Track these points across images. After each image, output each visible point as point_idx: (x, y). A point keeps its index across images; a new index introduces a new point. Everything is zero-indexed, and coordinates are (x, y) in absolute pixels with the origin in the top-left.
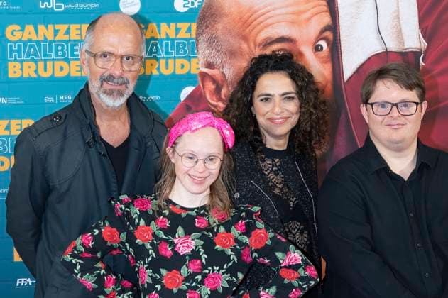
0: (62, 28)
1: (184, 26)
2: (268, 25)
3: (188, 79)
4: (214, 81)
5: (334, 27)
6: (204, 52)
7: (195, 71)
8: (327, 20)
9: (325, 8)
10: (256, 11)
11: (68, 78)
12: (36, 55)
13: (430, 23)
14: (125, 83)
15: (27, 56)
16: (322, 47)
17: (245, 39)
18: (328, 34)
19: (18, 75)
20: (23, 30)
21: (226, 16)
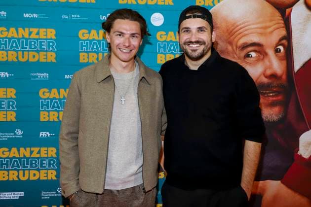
2: (245, 35)
8: (283, 32)
9: (283, 25)
10: (237, 26)
12: (97, 48)
15: (92, 49)
16: (280, 50)
20: (89, 33)
21: (218, 28)
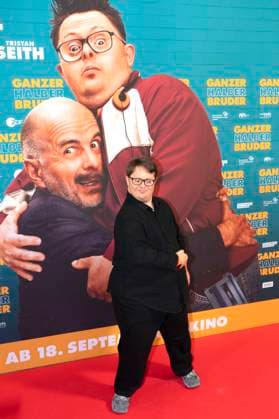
1: (13, 135)
2: (63, 134)
3: (17, 165)
4: (33, 166)
5: (101, 134)
6: (26, 150)
7: (21, 161)
9: (95, 123)
10: (56, 125)
13: (155, 130)
16: (95, 145)
17: (50, 141)
18: (98, 138)
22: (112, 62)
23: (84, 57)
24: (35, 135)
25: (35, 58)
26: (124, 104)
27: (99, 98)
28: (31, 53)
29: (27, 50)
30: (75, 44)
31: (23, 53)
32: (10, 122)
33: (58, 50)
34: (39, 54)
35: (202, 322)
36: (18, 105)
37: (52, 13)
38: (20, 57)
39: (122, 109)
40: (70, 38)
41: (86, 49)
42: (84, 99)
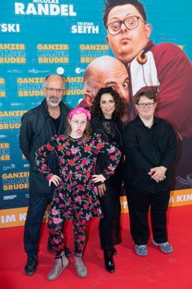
0: (37, 79)
1: (79, 78)
2: (108, 78)
3: (81, 96)
4: (90, 97)
5: (129, 78)
6: (86, 87)
7: (83, 94)
8: (127, 76)
10: (103, 73)
11: (39, 97)
12: (28, 88)
14: (58, 99)
15: (25, 89)
17: (100, 82)
18: (128, 81)
19: (22, 95)
21: (93, 74)
22: (138, 35)
23: (122, 32)
24: (91, 78)
25: (93, 32)
26: (144, 61)
27: (129, 57)
28: (91, 30)
29: (89, 28)
30: (117, 24)
31: (87, 29)
32: (78, 70)
33: (107, 28)
34: (96, 30)
35: (185, 196)
36: (83, 60)
37: (105, 6)
38: (85, 32)
39: (142, 64)
40: (114, 20)
41: (123, 27)
42: (120, 57)
